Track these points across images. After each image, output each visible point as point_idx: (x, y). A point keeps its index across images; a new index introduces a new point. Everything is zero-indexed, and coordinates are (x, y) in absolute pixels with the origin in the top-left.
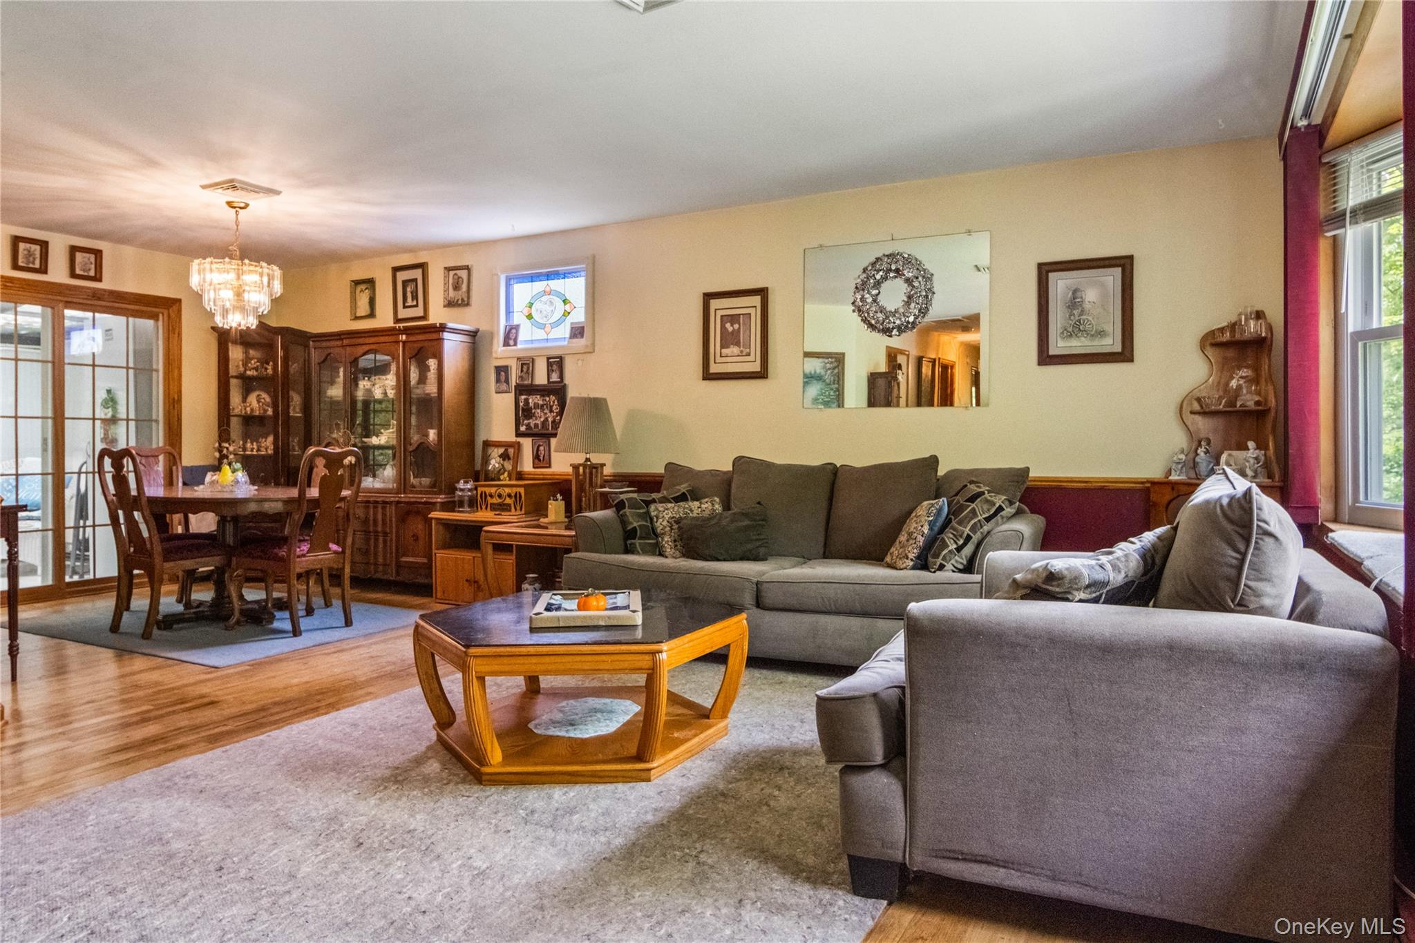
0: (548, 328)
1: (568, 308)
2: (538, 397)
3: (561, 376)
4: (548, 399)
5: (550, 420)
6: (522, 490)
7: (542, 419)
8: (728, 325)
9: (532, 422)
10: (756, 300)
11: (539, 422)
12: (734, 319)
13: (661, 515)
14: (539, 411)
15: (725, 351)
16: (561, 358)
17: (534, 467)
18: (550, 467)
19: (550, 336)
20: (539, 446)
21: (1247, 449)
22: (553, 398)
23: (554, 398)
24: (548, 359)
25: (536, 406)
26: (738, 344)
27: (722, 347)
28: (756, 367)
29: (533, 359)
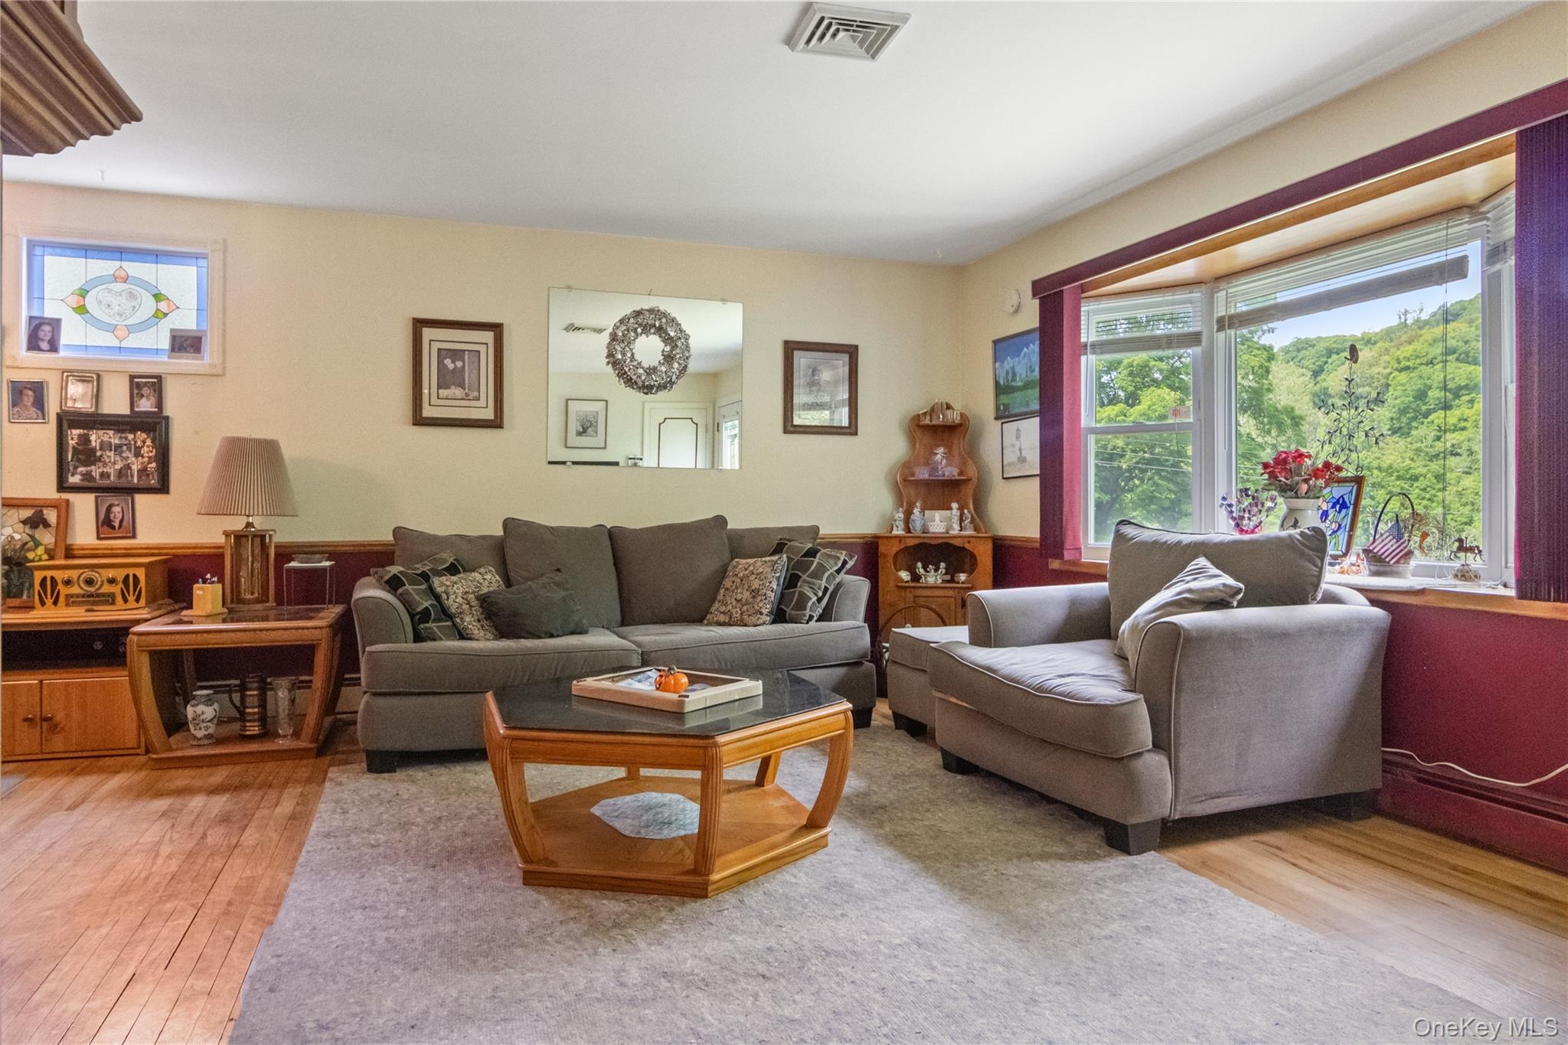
0: (120, 333)
1: (163, 306)
2: (111, 433)
3: (160, 404)
4: (131, 436)
5: (135, 468)
6: (141, 574)
7: (118, 467)
8: (448, 362)
9: (96, 471)
10: (488, 336)
11: (111, 471)
12: (456, 355)
13: (451, 592)
14: (112, 454)
15: (443, 393)
16: (159, 378)
17: (99, 538)
18: (134, 536)
19: (124, 344)
20: (111, 506)
21: (950, 509)
22: (141, 436)
23: (144, 435)
24: (132, 377)
25: (104, 446)
26: (462, 386)
27: (439, 387)
28: (489, 414)
29: (99, 376)
